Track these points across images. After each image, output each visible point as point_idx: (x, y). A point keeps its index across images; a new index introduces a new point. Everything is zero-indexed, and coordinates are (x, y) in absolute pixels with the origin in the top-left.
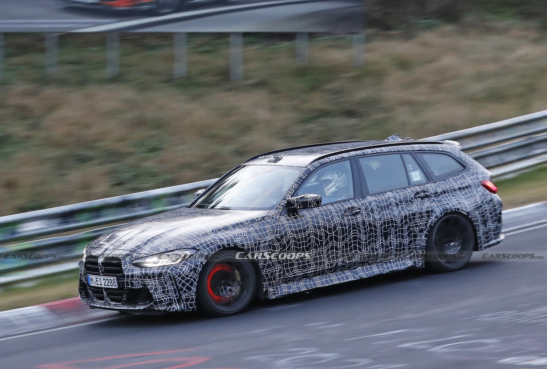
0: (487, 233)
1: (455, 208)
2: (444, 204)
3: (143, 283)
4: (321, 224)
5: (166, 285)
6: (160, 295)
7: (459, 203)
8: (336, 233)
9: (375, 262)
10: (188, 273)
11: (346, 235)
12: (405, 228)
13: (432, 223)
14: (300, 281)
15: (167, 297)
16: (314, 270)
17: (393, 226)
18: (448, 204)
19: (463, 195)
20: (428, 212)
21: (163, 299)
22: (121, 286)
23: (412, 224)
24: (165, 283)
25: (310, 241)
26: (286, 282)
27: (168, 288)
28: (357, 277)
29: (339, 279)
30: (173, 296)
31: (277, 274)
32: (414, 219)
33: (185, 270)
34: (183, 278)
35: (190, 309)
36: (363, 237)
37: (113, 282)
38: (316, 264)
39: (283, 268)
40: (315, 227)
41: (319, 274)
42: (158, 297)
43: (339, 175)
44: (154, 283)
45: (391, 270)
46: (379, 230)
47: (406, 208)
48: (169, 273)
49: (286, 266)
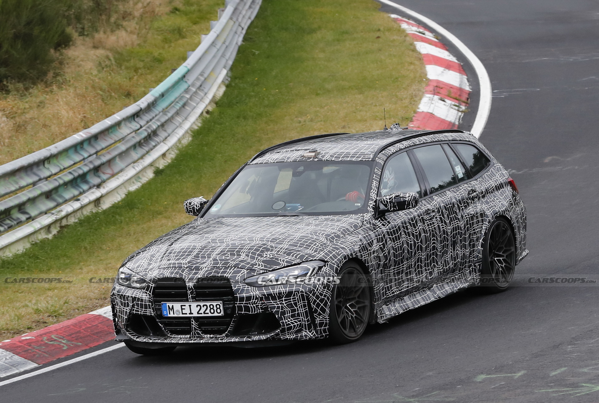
3: (263, 306)
4: (409, 230)
5: (297, 306)
6: (289, 320)
10: (322, 290)
15: (296, 322)
16: (407, 287)
17: (459, 233)
21: (292, 325)
22: (229, 312)
24: (295, 304)
27: (298, 311)
30: (304, 320)
31: (381, 292)
33: (319, 287)
34: (317, 297)
35: (323, 336)
36: (439, 247)
37: (215, 308)
42: (286, 322)
44: (280, 305)
46: (449, 239)
48: (302, 292)
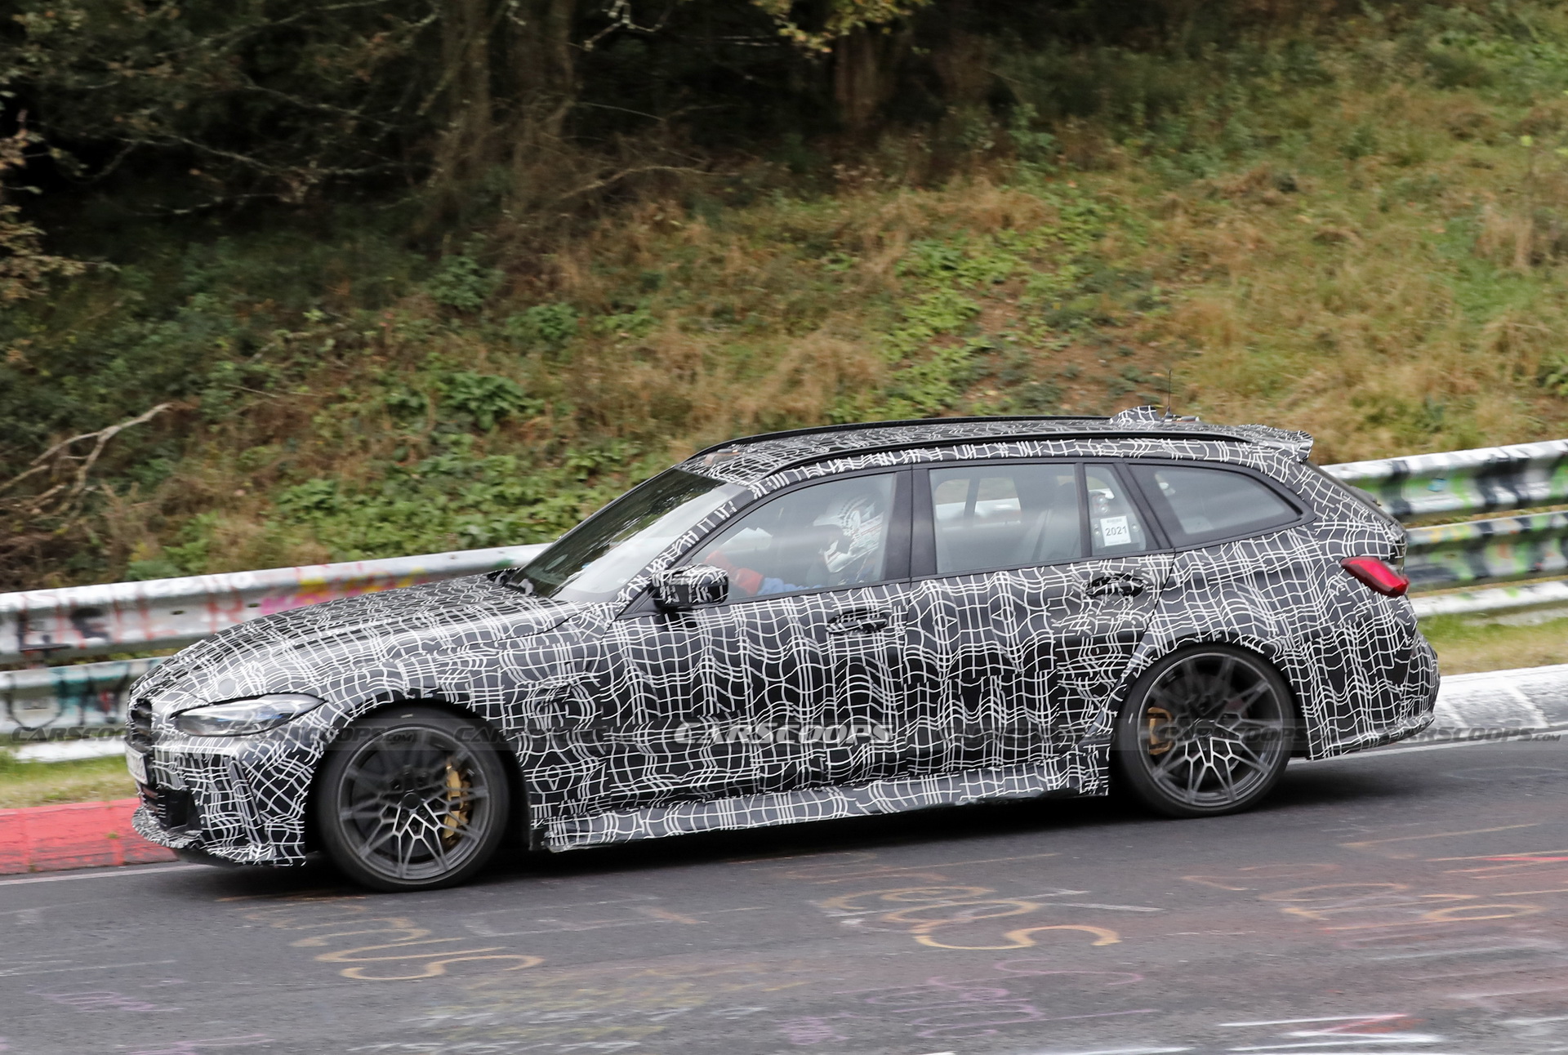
0: (1343, 710)
1: (1222, 633)
2: (1188, 618)
3: (186, 777)
4: (741, 651)
6: (216, 814)
7: (1241, 619)
8: (793, 681)
9: (933, 772)
10: (283, 761)
11: (829, 689)
12: (1041, 679)
13: (1136, 670)
14: (666, 807)
15: (231, 823)
16: (713, 779)
17: (995, 671)
18: (1200, 618)
19: (1267, 595)
20: (1125, 637)
21: (223, 827)
22: (151, 778)
23: (1067, 668)
24: (228, 782)
25: (699, 696)
26: (615, 807)
27: (233, 798)
28: (864, 809)
29: (799, 811)
30: (248, 821)
31: (585, 783)
32: (1073, 655)
33: (276, 754)
34: (267, 775)
35: (287, 861)
36: (888, 698)
38: (722, 763)
39: (608, 767)
40: (720, 658)
41: (734, 792)
42: (211, 819)
43: (867, 515)
44: (205, 780)
45: (984, 795)
46: (944, 681)
47: (1050, 624)
49: (619, 763)
